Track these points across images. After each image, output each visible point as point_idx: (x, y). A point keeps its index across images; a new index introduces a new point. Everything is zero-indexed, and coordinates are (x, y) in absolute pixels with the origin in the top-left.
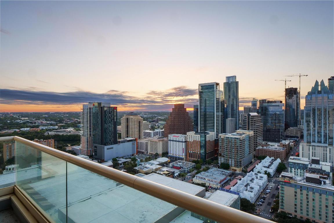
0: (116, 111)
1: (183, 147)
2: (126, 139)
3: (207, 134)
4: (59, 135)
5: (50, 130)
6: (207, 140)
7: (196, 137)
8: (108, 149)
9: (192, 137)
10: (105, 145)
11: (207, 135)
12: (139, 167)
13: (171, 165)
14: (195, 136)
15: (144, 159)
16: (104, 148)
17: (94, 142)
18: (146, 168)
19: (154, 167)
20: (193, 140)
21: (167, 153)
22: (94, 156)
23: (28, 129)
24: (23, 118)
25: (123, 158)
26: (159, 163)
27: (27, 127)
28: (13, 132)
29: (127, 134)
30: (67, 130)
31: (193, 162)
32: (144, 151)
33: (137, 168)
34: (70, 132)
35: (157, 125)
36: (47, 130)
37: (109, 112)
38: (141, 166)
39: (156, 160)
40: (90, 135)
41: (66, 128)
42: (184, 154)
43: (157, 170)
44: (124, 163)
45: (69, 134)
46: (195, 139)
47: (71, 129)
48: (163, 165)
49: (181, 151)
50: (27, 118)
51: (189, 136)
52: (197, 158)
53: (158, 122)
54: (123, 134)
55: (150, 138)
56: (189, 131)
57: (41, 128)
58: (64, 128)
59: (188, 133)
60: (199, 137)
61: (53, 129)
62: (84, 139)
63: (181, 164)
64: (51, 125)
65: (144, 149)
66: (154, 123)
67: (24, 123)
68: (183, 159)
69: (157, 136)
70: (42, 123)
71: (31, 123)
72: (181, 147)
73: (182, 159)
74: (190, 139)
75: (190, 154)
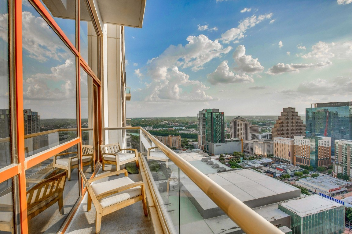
0: (224, 116)
1: (290, 151)
2: (232, 139)
3: (320, 139)
4: (184, 134)
5: (180, 130)
6: (319, 146)
7: (305, 142)
8: (216, 146)
9: (300, 141)
10: (215, 142)
11: (319, 141)
12: (242, 163)
13: (273, 166)
14: (303, 141)
15: (248, 158)
16: (214, 145)
17: (207, 140)
18: (248, 165)
19: (256, 165)
20: (301, 145)
21: (272, 155)
22: (207, 151)
23: (167, 128)
24: (164, 121)
25: (229, 154)
26: (262, 163)
27: (167, 127)
28: (159, 130)
29: (235, 135)
30: (190, 130)
31: (301, 166)
32: (249, 151)
33: (239, 164)
34: (192, 131)
35: (268, 128)
36: (178, 130)
37: (218, 116)
38: (243, 163)
39: (260, 160)
40: (204, 134)
41: (190, 129)
42: (290, 158)
43: (258, 168)
44: (229, 159)
45: (192, 133)
46: (303, 144)
47: (193, 129)
48: (266, 165)
49: (287, 155)
50: (166, 121)
51: (296, 140)
52: (306, 163)
53: (269, 126)
54: (232, 135)
55: (256, 140)
56: (296, 135)
57: (174, 128)
58: (188, 129)
59: (294, 137)
60: (308, 141)
61: (182, 129)
62: (199, 137)
63: (285, 166)
64: (181, 126)
65: (249, 149)
66: (265, 126)
67: (165, 125)
68: (290, 162)
69: (264, 139)
70: (175, 124)
71: (169, 124)
72: (287, 151)
73: (288, 162)
74: (298, 143)
75: (297, 158)
